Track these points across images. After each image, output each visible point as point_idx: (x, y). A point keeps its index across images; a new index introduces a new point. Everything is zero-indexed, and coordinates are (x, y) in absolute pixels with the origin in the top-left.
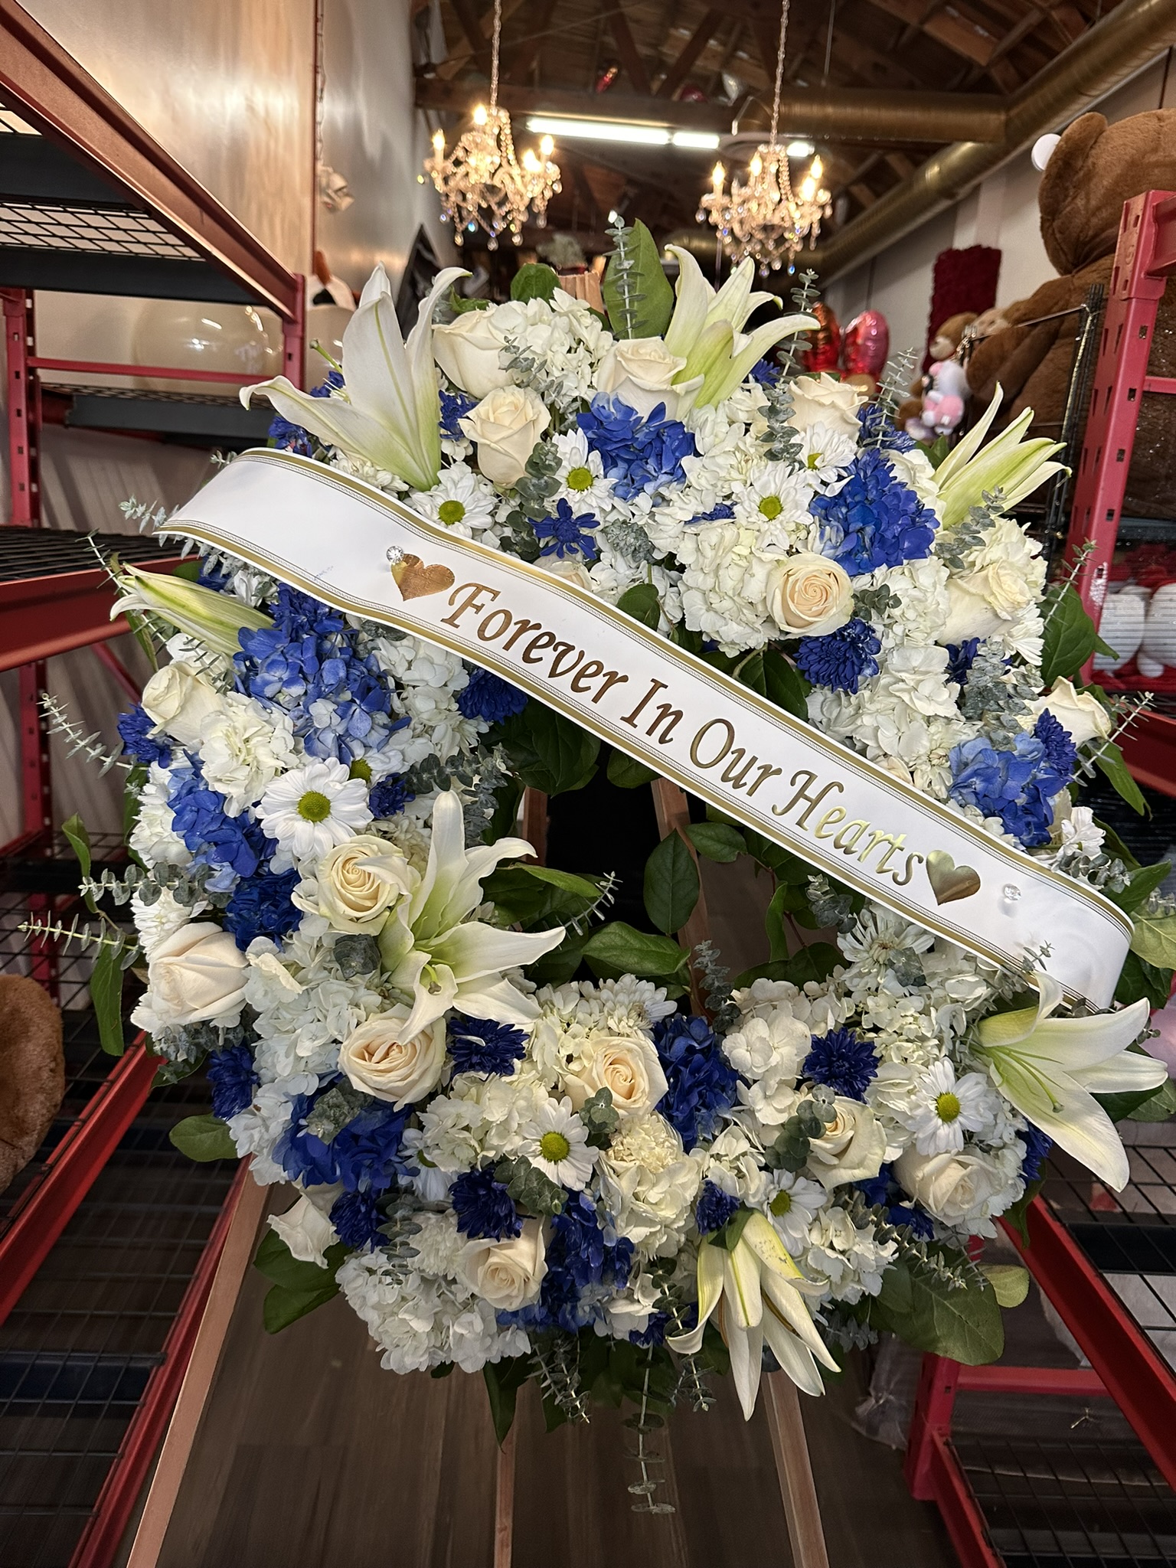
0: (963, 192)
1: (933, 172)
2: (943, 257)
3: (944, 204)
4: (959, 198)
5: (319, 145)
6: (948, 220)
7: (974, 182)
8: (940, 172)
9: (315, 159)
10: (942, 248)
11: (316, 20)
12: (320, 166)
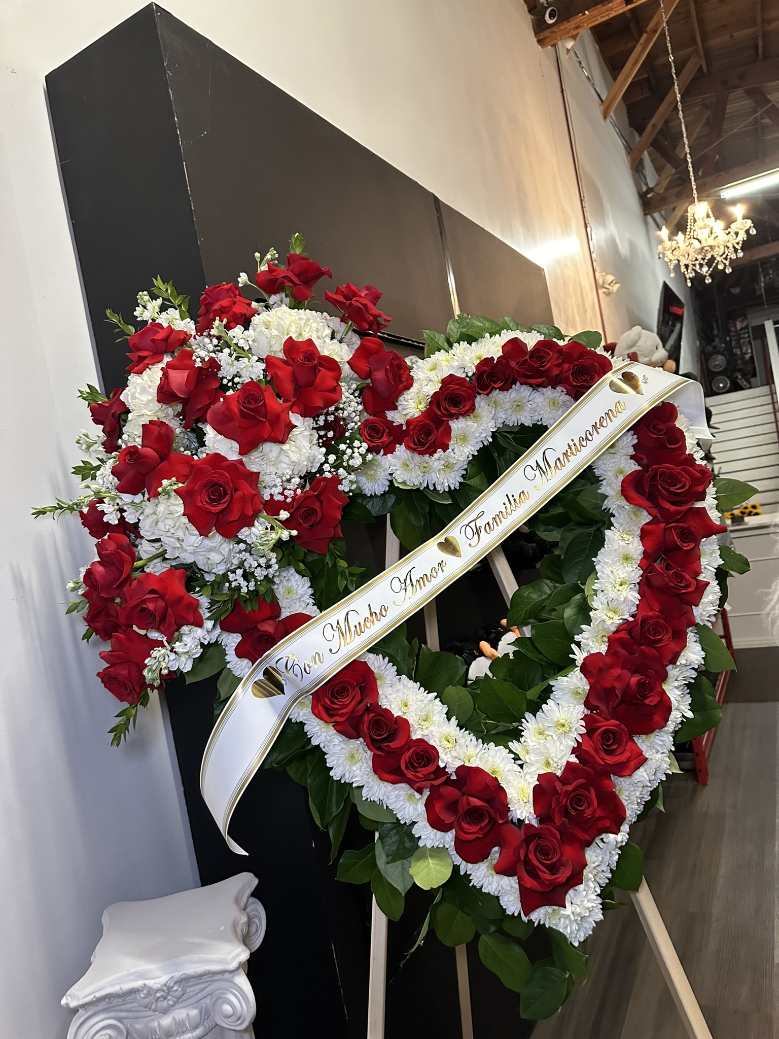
5: (595, 264)
9: (594, 271)
11: (581, 201)
12: (597, 274)
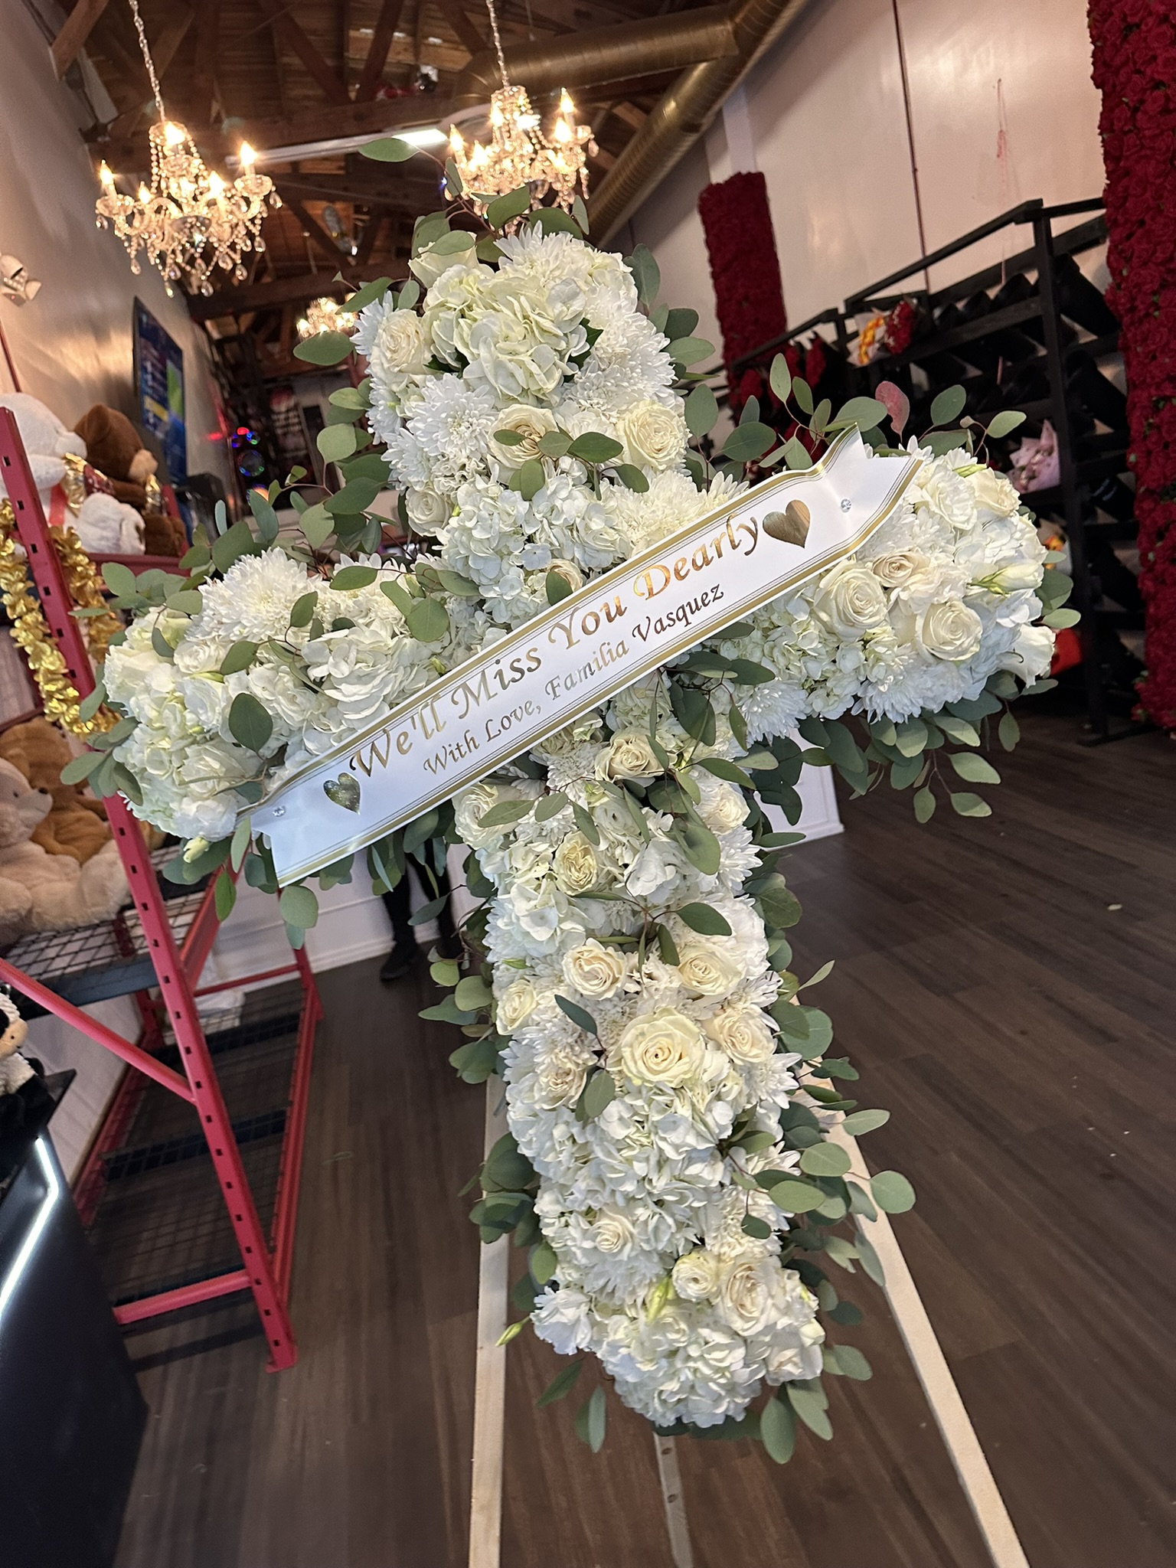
0: (706, 122)
1: (671, 107)
2: (705, 195)
3: (691, 139)
4: (704, 128)
6: (699, 156)
7: (716, 108)
8: (678, 106)
10: (703, 186)
